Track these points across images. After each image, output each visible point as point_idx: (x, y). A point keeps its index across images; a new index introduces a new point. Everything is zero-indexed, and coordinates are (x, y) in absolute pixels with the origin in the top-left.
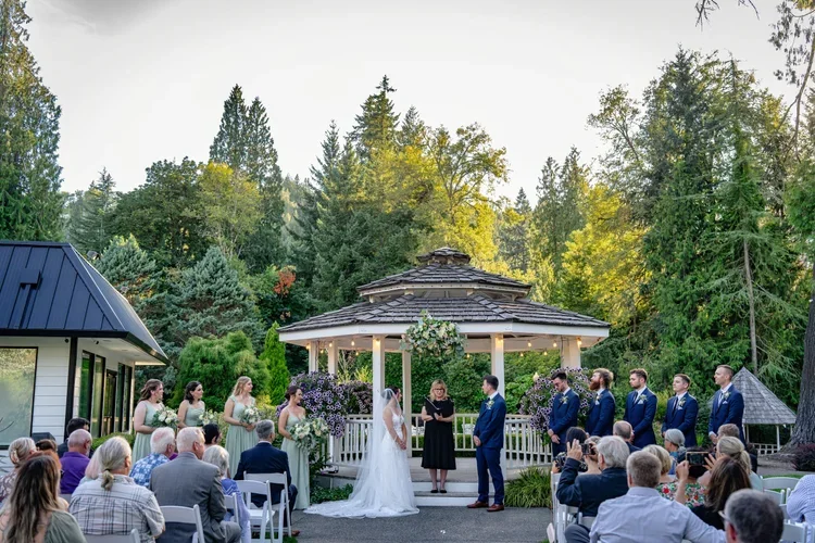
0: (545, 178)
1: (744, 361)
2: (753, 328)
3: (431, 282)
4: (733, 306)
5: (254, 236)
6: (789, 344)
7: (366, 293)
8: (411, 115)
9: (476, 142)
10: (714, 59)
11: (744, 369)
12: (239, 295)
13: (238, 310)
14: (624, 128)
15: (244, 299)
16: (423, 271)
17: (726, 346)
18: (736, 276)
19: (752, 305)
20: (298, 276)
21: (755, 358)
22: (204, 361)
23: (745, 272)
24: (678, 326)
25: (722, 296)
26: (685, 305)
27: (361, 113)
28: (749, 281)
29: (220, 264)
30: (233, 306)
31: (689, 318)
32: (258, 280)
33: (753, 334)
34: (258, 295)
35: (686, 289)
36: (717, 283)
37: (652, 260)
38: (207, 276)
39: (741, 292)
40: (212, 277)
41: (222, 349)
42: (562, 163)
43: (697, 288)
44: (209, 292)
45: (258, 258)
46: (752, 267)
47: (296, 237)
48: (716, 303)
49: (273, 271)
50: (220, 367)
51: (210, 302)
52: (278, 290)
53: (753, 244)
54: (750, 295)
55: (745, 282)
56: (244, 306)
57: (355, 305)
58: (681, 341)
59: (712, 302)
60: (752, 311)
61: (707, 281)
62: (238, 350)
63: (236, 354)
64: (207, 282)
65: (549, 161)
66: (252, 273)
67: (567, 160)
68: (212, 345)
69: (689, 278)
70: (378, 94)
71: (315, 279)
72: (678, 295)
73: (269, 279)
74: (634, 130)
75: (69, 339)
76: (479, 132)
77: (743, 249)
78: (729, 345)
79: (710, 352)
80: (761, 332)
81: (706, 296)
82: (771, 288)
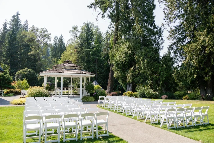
0: (55, 40)
8: (26, 22)
9: (44, 32)
10: (93, 24)
14: (76, 34)
21: (96, 78)
27: (12, 19)
39: (95, 67)
42: (59, 38)
46: (97, 63)
55: (96, 65)
65: (56, 37)
67: (60, 37)
70: (16, 15)
74: (78, 35)
76: (45, 30)
77: (96, 60)
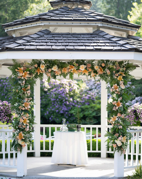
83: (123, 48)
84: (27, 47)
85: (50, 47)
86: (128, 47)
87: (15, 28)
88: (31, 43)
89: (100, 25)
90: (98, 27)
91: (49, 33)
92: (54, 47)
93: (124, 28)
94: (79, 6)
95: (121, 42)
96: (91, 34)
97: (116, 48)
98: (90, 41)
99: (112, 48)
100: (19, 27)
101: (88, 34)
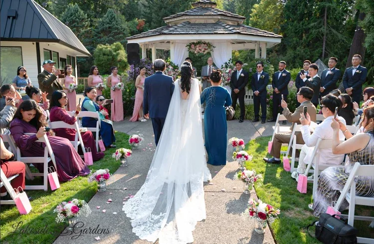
1: (319, 56)
2: (324, 43)
3: (198, 15)
4: (317, 34)
5: (128, 5)
6: (337, 50)
7: (168, 21)
11: (319, 59)
12: (122, 29)
13: (121, 35)
15: (124, 31)
16: (195, 10)
17: (312, 51)
18: (320, 22)
19: (325, 34)
20: (146, 22)
21: (323, 55)
22: (104, 54)
23: (324, 20)
24: (295, 42)
25: (314, 30)
26: (298, 34)
28: (326, 24)
29: (113, 16)
30: (119, 34)
31: (300, 39)
32: (130, 23)
33: (324, 46)
34: (130, 30)
35: (300, 27)
36: (312, 24)
37: (287, 15)
38: (108, 21)
39: (322, 29)
40: (110, 21)
41: (111, 49)
43: (304, 27)
44: (109, 27)
45: (130, 15)
46: (327, 18)
47: (145, 6)
48: (311, 33)
49: (136, 20)
50: (111, 57)
51: (110, 32)
52: (138, 28)
53: (329, 8)
54: (325, 30)
55: (324, 24)
56: (124, 34)
57: (162, 27)
58: (295, 48)
59: (310, 33)
60: (325, 37)
61: (309, 24)
62: (118, 50)
63: (118, 52)
64: (108, 23)
66: (128, 20)
68: (107, 48)
69: (301, 23)
71: (152, 23)
72: (296, 29)
73: (134, 23)
75: (35, 43)
77: (325, 10)
78: (314, 50)
79: (306, 53)
80: (327, 45)
81: (307, 31)
82: (334, 27)
83: (231, 32)
84: (174, 32)
85: (188, 32)
86: (234, 31)
87: (170, 20)
88: (178, 30)
89: (219, 18)
90: (219, 19)
91: (189, 23)
92: (190, 32)
93: (235, 19)
94: (209, 6)
95: (230, 29)
96: (214, 24)
97: (226, 32)
98: (202, 22)
99: (224, 32)
100: (173, 20)
101: (212, 24)
